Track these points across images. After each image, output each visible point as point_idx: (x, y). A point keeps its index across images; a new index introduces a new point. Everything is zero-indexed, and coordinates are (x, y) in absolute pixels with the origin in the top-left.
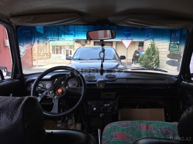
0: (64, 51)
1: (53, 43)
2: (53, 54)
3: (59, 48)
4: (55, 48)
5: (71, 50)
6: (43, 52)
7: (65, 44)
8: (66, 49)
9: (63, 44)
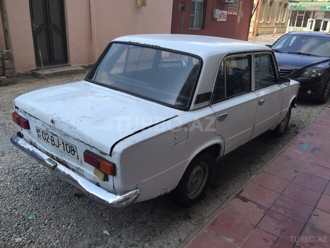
0: (312, 21)
1: (295, 7)
2: (290, 25)
3: (304, 15)
4: (297, 15)
5: (326, 20)
6: (277, 21)
7: (316, 9)
8: (317, 19)
9: (313, 9)
